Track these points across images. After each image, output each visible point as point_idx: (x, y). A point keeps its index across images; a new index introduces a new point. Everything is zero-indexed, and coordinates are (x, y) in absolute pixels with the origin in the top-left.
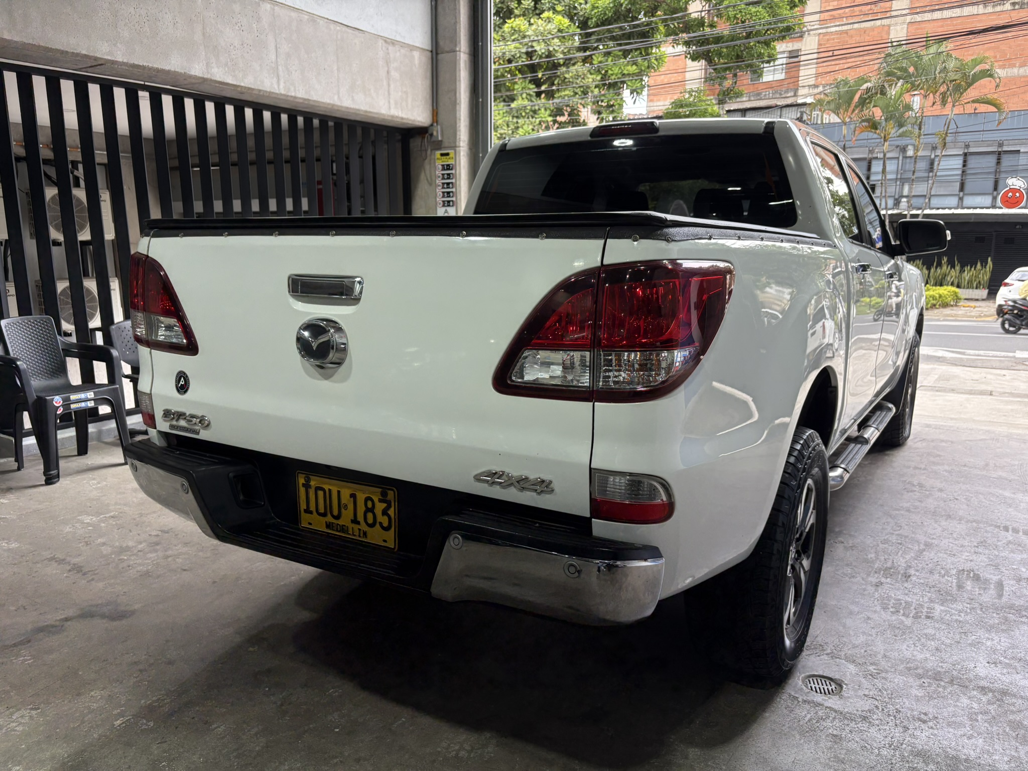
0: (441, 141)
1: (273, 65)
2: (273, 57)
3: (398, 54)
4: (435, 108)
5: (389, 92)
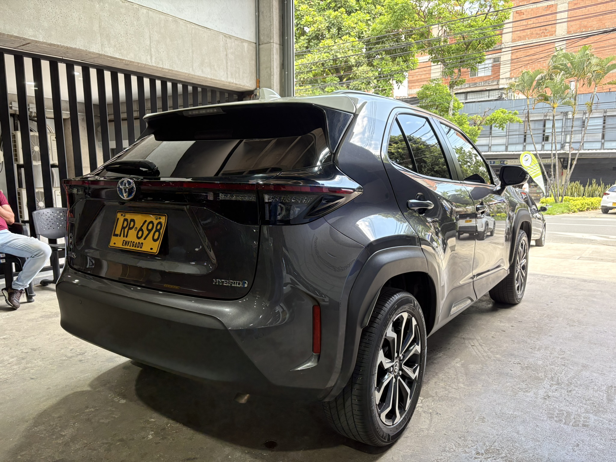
1: (148, 48)
2: (148, 43)
3: (233, 44)
4: (258, 78)
5: (227, 67)
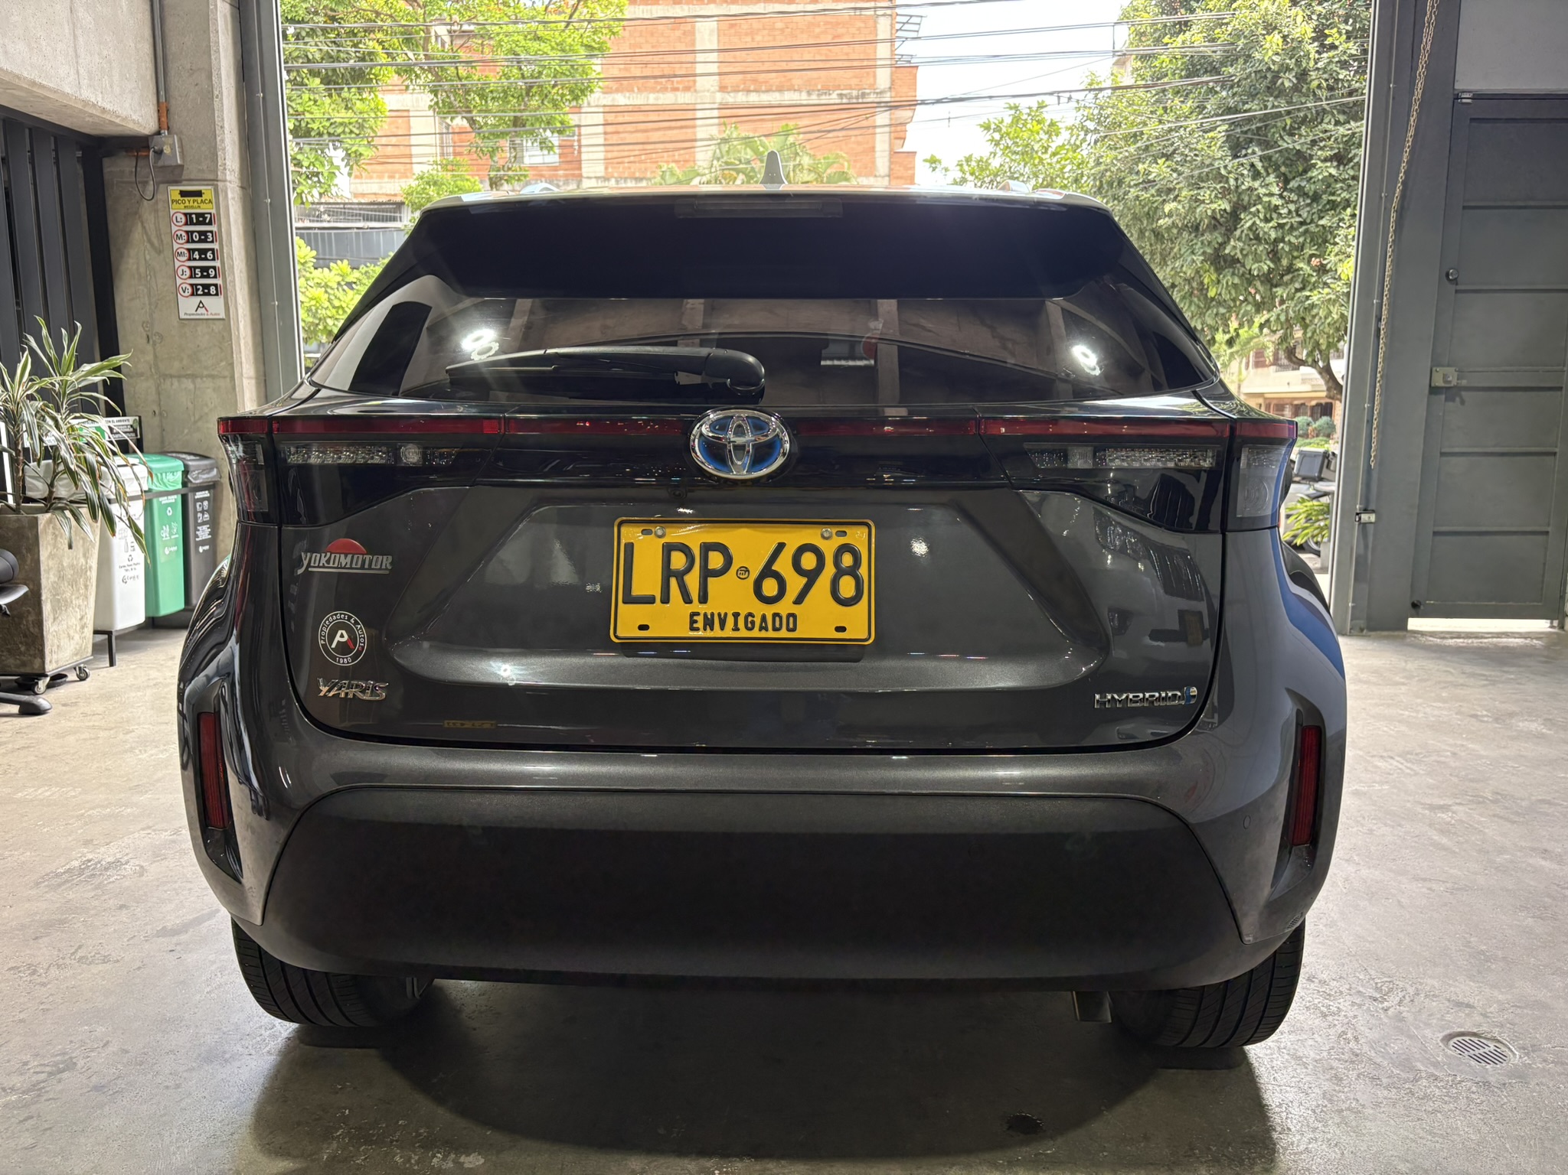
0: (181, 167)
4: (162, 99)
5: (76, 51)
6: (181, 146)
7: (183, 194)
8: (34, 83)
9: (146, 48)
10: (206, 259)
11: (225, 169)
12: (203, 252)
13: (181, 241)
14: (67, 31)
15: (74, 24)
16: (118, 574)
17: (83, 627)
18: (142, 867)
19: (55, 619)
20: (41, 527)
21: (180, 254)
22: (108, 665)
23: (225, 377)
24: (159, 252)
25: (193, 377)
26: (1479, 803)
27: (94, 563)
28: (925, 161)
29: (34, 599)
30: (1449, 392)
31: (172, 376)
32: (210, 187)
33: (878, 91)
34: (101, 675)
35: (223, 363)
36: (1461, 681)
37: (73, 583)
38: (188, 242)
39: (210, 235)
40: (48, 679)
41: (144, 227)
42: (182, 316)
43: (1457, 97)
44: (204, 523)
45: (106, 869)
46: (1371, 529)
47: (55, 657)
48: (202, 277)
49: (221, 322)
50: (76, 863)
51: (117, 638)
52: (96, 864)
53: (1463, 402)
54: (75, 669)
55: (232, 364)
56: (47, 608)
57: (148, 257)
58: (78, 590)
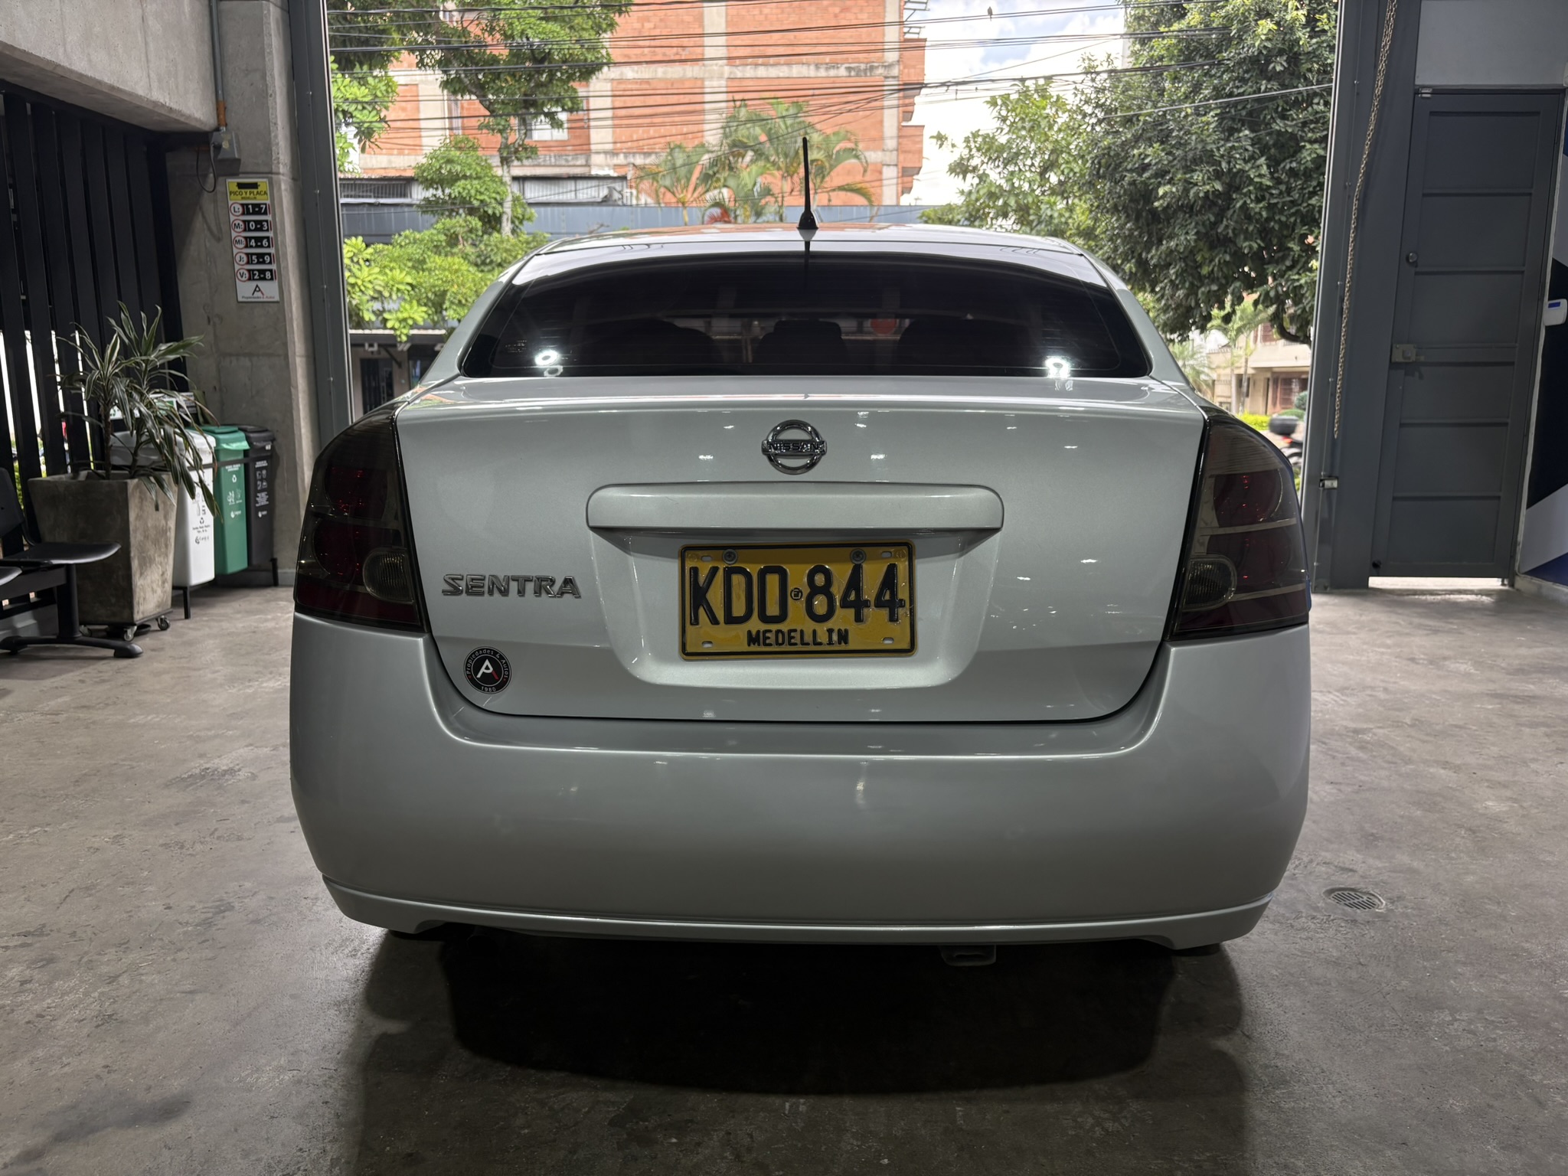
0: (238, 161)
4: (221, 98)
5: (147, 56)
6: (238, 142)
7: (241, 186)
8: (113, 88)
9: (206, 49)
10: (262, 246)
11: (279, 163)
12: (259, 240)
13: (238, 230)
14: (140, 39)
15: (145, 32)
16: (192, 535)
17: (164, 582)
18: (252, 774)
19: (141, 574)
20: (130, 490)
21: (238, 242)
22: (183, 617)
23: (279, 356)
24: (219, 240)
25: (250, 355)
26: (1398, 726)
27: (172, 524)
28: (932, 137)
29: (124, 557)
30: (1408, 368)
31: (231, 355)
32: (265, 180)
33: (886, 64)
34: (178, 625)
35: (278, 343)
36: (1407, 631)
37: (156, 542)
38: (245, 230)
39: (265, 224)
40: (136, 628)
41: (204, 217)
42: (240, 299)
43: (1417, 92)
44: (262, 491)
45: (224, 775)
46: (1335, 494)
47: (141, 608)
48: (259, 263)
49: (276, 305)
50: (198, 771)
51: (191, 593)
52: (214, 771)
53: (1421, 377)
54: (157, 620)
55: (285, 344)
56: (135, 564)
57: (208, 244)
58: (160, 549)
